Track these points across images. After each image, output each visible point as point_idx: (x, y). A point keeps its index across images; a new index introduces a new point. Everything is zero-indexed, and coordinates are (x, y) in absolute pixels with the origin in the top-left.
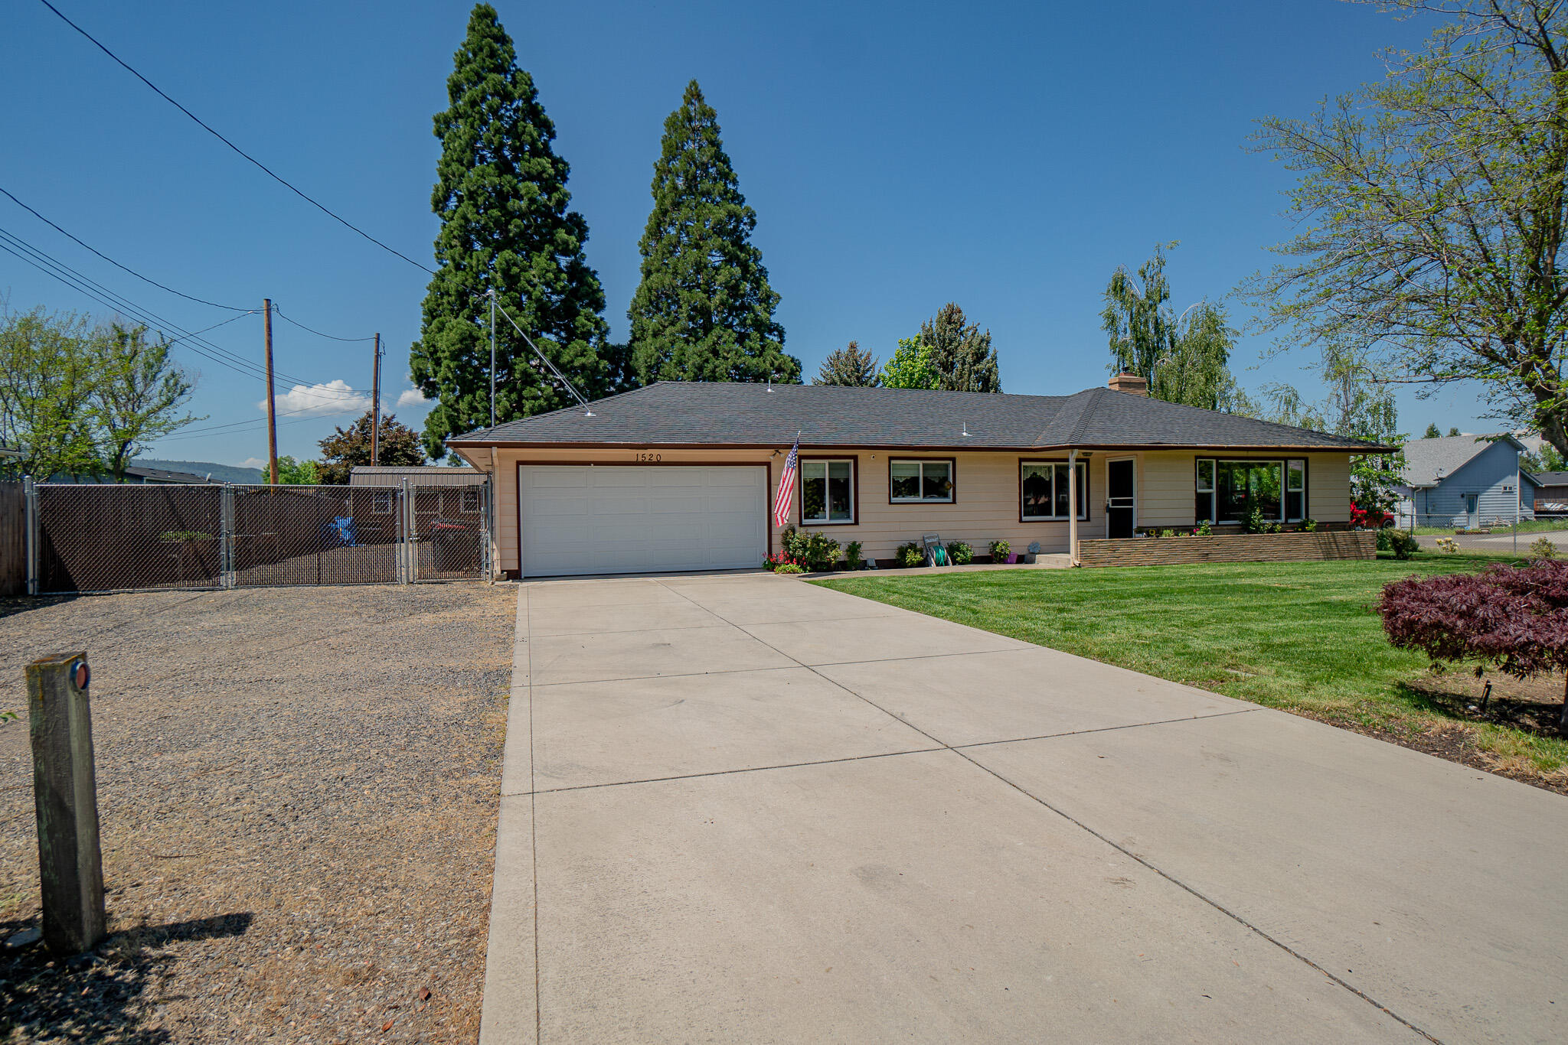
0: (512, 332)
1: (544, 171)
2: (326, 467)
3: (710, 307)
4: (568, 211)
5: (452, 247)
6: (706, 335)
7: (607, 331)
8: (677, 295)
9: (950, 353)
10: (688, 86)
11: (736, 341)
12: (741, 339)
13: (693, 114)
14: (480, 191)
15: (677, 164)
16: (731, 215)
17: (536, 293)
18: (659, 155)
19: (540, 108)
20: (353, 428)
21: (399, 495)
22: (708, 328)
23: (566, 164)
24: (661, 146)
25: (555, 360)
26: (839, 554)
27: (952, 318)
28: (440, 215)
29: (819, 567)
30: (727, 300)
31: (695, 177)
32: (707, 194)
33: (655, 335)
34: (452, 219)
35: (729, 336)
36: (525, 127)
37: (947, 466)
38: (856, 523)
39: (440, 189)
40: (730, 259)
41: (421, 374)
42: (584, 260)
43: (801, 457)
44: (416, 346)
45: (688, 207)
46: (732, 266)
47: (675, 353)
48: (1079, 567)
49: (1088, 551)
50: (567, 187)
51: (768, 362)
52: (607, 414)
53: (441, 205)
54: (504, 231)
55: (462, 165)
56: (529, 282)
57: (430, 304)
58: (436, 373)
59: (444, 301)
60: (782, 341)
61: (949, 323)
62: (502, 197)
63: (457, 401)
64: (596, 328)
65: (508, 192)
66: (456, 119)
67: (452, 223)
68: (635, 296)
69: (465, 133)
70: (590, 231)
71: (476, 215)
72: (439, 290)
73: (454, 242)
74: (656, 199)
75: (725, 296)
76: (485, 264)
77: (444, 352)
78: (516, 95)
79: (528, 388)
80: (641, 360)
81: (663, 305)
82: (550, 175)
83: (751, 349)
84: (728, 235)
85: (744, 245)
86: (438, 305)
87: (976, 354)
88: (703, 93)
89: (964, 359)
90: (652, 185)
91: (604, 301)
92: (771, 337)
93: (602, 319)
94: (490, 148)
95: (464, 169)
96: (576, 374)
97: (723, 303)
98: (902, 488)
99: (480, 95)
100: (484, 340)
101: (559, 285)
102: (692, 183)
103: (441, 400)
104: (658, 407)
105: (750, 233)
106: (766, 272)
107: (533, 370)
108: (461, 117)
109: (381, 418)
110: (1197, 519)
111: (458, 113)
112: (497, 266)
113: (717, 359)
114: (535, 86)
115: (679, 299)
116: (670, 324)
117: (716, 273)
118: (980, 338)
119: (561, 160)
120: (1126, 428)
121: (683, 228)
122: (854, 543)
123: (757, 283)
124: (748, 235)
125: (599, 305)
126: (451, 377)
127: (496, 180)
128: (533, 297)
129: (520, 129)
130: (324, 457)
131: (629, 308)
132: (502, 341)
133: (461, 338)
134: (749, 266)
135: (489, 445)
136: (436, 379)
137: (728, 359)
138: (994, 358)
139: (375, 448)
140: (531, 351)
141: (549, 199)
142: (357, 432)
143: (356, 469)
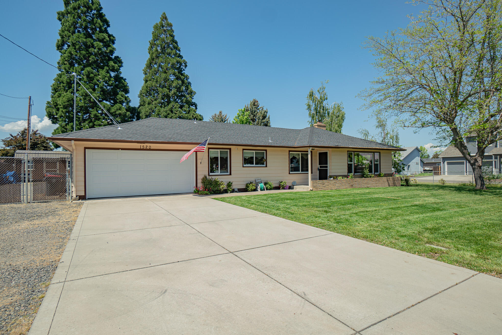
0: (90, 99)
1: (104, 39)
2: (4, 150)
3: (170, 94)
4: (114, 55)
5: (65, 64)
6: (168, 105)
7: (130, 101)
8: (157, 90)
9: (254, 116)
10: (162, 14)
11: (179, 108)
12: (181, 107)
13: (164, 25)
14: (77, 43)
15: (158, 42)
16: (178, 62)
17: (101, 85)
18: (151, 38)
19: (103, 14)
20: (18, 135)
21: (23, 162)
22: (169, 102)
23: (114, 37)
24: (152, 35)
25: (109, 110)
26: (223, 187)
27: (255, 104)
28: (60, 52)
29: (216, 192)
30: (176, 92)
31: (164, 47)
32: (169, 54)
33: (149, 104)
34: (65, 53)
35: (177, 105)
36: (97, 21)
37: (264, 153)
38: (230, 174)
39: (60, 41)
40: (178, 78)
41: (50, 114)
42: (121, 74)
43: (209, 148)
44: (48, 103)
45: (162, 58)
46: (178, 80)
47: (156, 110)
48: (312, 190)
49: (315, 185)
50: (114, 46)
51: (191, 116)
52: (128, 129)
53: (60, 48)
54: (88, 60)
55: (70, 32)
56: (98, 80)
57: (55, 86)
58: (57, 114)
59: (61, 85)
60: (196, 109)
61: (254, 105)
62: (87, 47)
63: (66, 125)
64: (125, 100)
65: (90, 45)
66: (67, 14)
67: (65, 55)
68: (141, 89)
69: (71, 20)
70: (124, 63)
71: (75, 53)
72: (59, 80)
73: (66, 62)
74: (150, 54)
75: (175, 91)
76: (79, 72)
77: (60, 105)
78: (93, 8)
79: (97, 121)
80: (143, 113)
81: (152, 92)
82: (107, 40)
83: (185, 111)
84: (177, 69)
85: (183, 74)
86: (59, 87)
87: (263, 116)
88: (168, 17)
89: (259, 118)
90: (148, 49)
91: (129, 90)
92: (192, 107)
93: (128, 97)
94: (82, 28)
95: (70, 34)
96: (117, 117)
97: (175, 93)
98: (248, 161)
99: (77, 6)
100: (78, 102)
101: (110, 83)
102: (163, 49)
103: (59, 125)
104: (150, 127)
105: (185, 69)
106: (191, 84)
107: (99, 115)
108: (69, 13)
109: (31, 131)
110: (348, 173)
111: (68, 12)
112: (84, 73)
113: (172, 114)
114: (102, 6)
115: (158, 91)
116: (155, 100)
117: (172, 83)
118: (264, 111)
119: (112, 35)
120: (325, 140)
121: (160, 66)
122: (230, 182)
123: (187, 88)
124: (184, 70)
125: (127, 91)
126: (64, 116)
127: (85, 40)
128: (99, 86)
129: (95, 22)
130: (4, 146)
131: (139, 94)
132: (86, 102)
133: (68, 100)
134: (184, 81)
135: (70, 140)
136: (57, 116)
137: (176, 114)
138: (269, 118)
139: (28, 143)
140: (98, 107)
141: (107, 50)
142: (20, 136)
143: (18, 151)
